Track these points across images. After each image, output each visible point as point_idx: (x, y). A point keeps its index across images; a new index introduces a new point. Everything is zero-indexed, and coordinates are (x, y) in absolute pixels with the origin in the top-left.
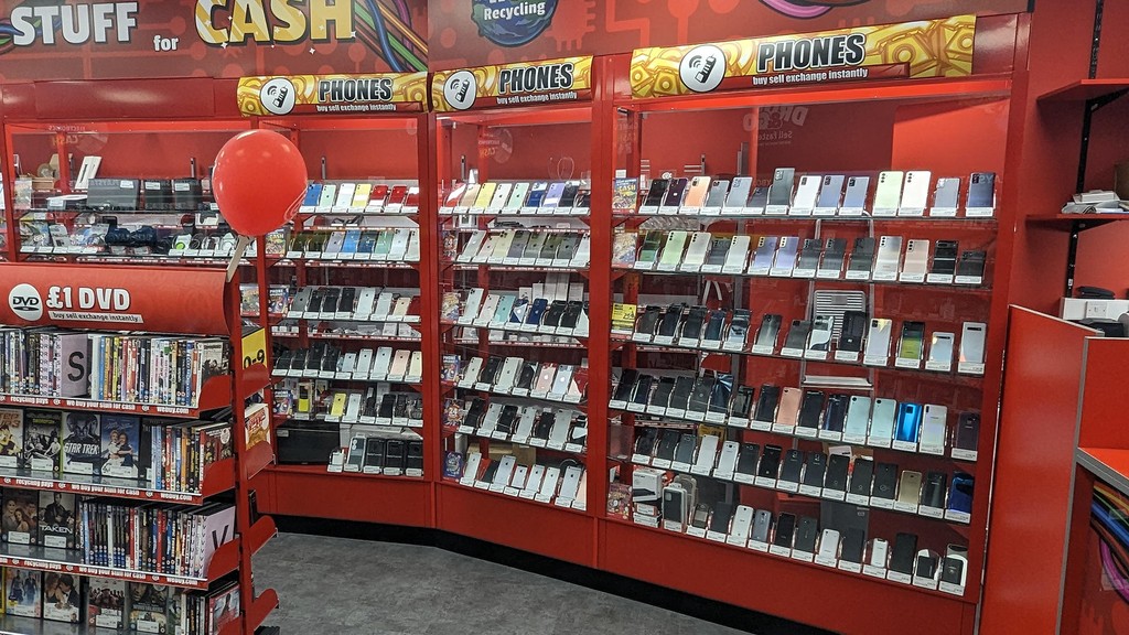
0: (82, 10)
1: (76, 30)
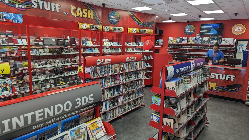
0: (49, 3)
1: (47, 7)
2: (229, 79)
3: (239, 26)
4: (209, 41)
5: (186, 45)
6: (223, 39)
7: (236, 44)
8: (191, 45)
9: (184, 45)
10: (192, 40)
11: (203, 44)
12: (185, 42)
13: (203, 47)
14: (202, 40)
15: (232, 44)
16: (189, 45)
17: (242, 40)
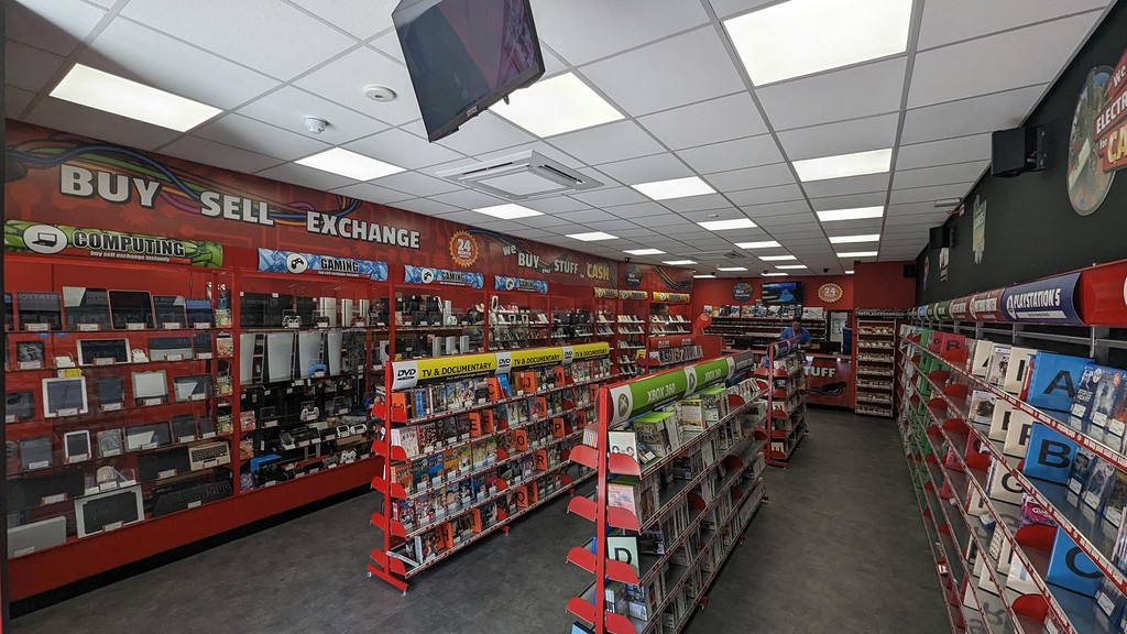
2: (827, 375)
3: (831, 287)
4: (780, 312)
5: (738, 320)
6: (805, 309)
7: (829, 317)
8: (748, 320)
9: (734, 319)
10: (748, 311)
11: (770, 317)
12: (737, 315)
13: (771, 324)
14: (768, 311)
15: (821, 318)
16: (744, 320)
17: (838, 312)
